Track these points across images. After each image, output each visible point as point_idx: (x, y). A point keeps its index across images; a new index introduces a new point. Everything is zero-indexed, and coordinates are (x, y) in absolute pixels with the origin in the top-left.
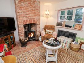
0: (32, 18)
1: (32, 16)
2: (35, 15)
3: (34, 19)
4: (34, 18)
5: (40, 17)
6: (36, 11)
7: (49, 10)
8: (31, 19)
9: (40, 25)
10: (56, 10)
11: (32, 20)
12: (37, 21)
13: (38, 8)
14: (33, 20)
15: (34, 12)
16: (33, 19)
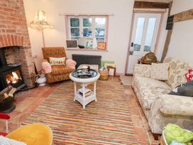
0: (7, 31)
1: (6, 25)
2: (14, 23)
3: (14, 34)
4: (14, 31)
5: (27, 28)
6: (14, 13)
7: (44, 12)
8: (6, 34)
9: (30, 47)
10: (60, 15)
11: (8, 35)
12: (22, 38)
13: (19, 4)
14: (12, 36)
15: (8, 12)
16: (10, 34)
